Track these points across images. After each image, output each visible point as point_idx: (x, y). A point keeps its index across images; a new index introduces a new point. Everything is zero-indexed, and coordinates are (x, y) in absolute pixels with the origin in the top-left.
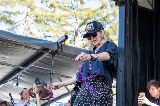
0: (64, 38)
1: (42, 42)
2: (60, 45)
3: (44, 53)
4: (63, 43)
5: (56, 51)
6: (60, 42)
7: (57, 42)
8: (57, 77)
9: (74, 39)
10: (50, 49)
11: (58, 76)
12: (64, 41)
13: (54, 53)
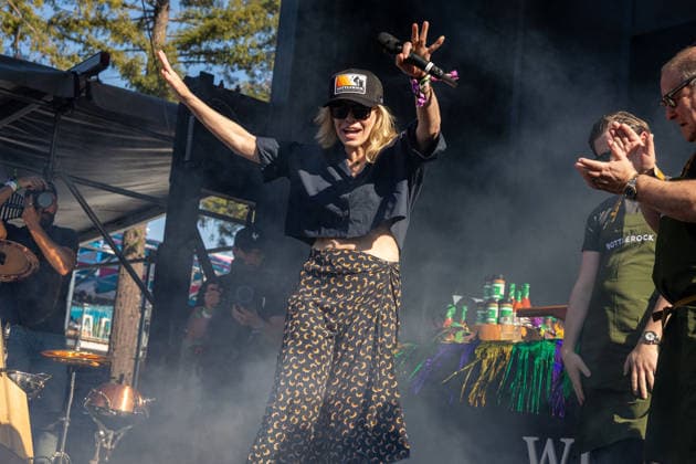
0: (98, 62)
1: (23, 69)
2: (83, 83)
3: (27, 104)
4: (94, 78)
5: (70, 100)
6: (83, 73)
7: (74, 73)
8: (68, 185)
9: (152, 14)
10: (45, 94)
11: (71, 183)
12: (96, 70)
13: (61, 105)
